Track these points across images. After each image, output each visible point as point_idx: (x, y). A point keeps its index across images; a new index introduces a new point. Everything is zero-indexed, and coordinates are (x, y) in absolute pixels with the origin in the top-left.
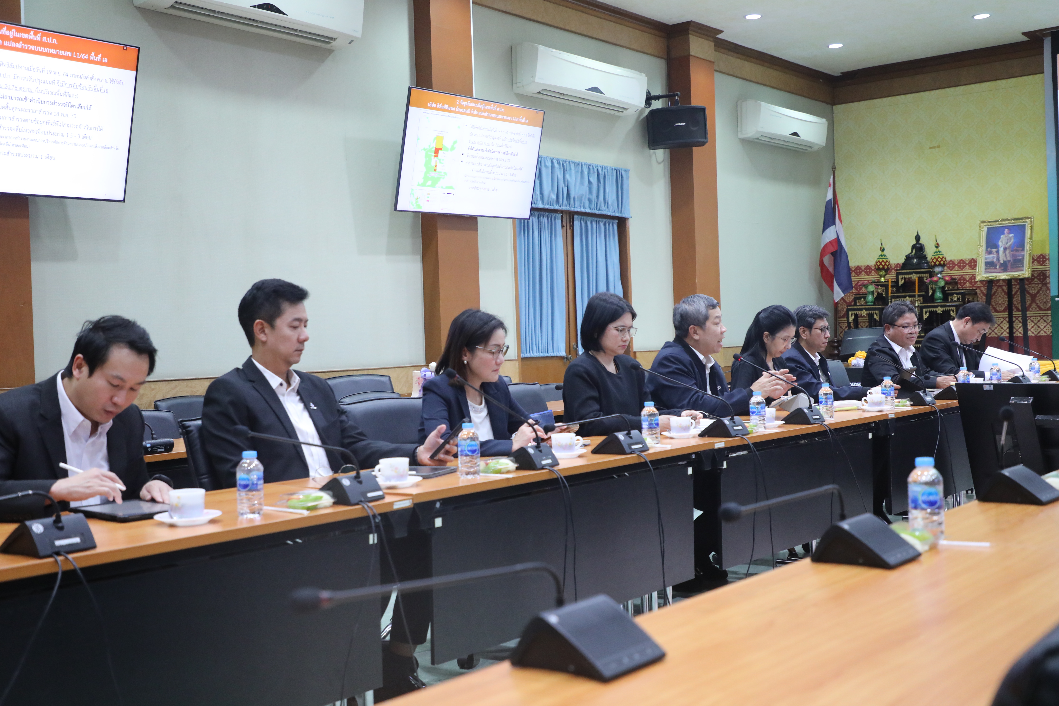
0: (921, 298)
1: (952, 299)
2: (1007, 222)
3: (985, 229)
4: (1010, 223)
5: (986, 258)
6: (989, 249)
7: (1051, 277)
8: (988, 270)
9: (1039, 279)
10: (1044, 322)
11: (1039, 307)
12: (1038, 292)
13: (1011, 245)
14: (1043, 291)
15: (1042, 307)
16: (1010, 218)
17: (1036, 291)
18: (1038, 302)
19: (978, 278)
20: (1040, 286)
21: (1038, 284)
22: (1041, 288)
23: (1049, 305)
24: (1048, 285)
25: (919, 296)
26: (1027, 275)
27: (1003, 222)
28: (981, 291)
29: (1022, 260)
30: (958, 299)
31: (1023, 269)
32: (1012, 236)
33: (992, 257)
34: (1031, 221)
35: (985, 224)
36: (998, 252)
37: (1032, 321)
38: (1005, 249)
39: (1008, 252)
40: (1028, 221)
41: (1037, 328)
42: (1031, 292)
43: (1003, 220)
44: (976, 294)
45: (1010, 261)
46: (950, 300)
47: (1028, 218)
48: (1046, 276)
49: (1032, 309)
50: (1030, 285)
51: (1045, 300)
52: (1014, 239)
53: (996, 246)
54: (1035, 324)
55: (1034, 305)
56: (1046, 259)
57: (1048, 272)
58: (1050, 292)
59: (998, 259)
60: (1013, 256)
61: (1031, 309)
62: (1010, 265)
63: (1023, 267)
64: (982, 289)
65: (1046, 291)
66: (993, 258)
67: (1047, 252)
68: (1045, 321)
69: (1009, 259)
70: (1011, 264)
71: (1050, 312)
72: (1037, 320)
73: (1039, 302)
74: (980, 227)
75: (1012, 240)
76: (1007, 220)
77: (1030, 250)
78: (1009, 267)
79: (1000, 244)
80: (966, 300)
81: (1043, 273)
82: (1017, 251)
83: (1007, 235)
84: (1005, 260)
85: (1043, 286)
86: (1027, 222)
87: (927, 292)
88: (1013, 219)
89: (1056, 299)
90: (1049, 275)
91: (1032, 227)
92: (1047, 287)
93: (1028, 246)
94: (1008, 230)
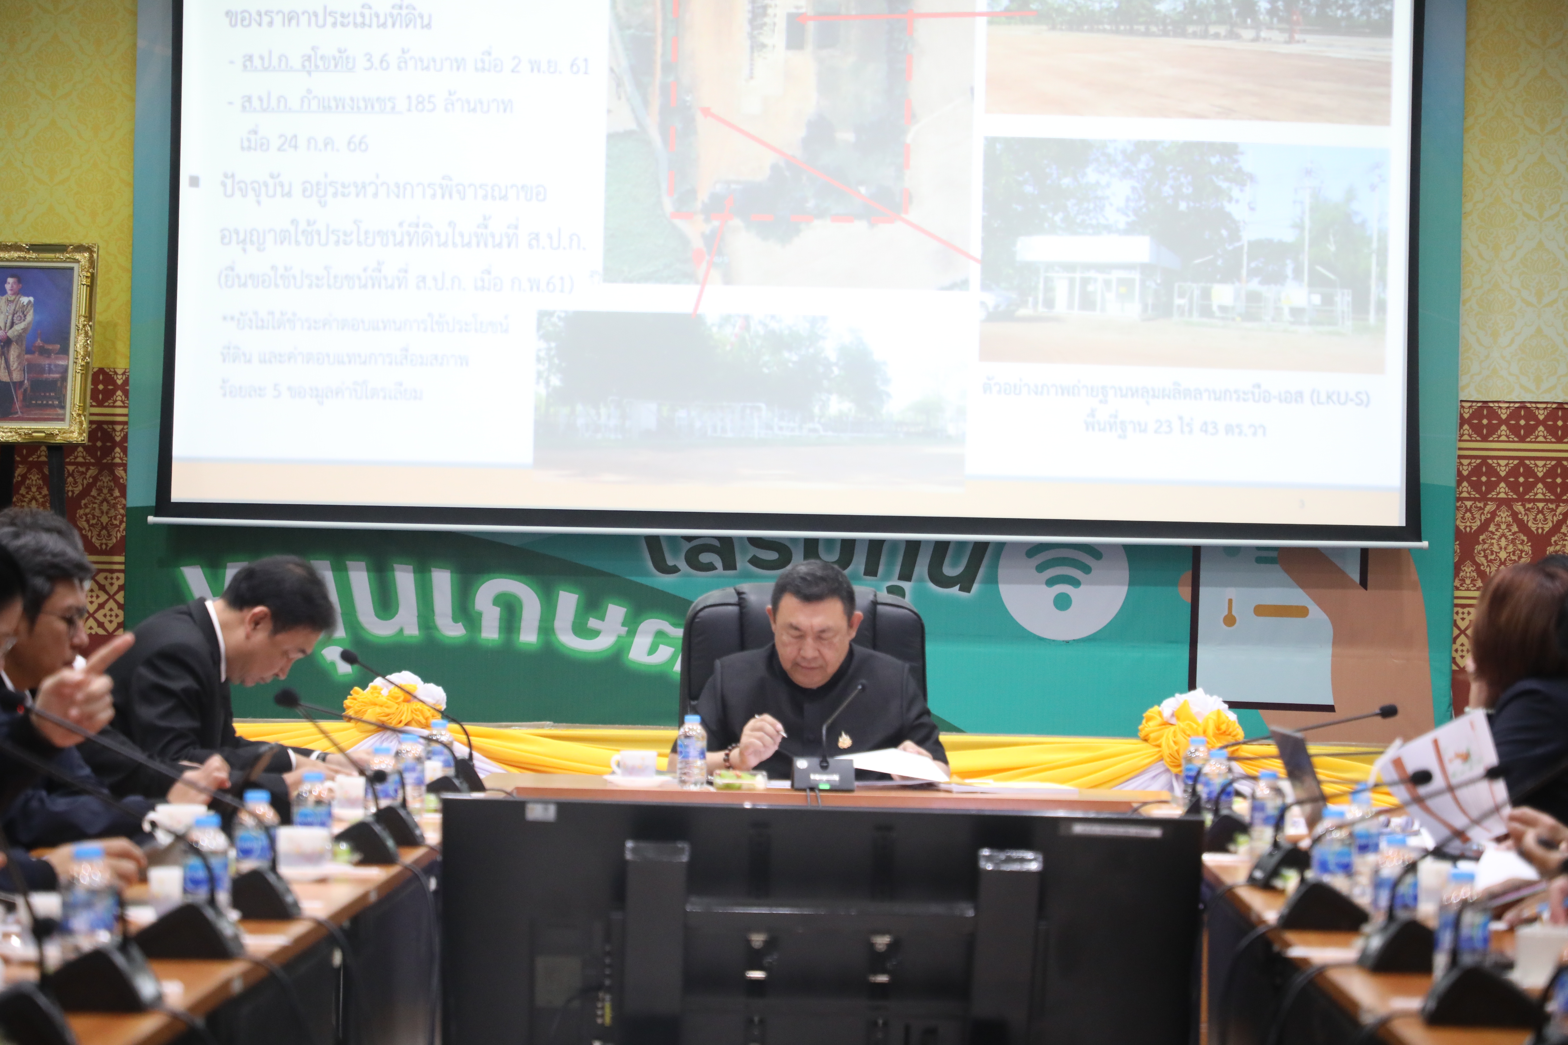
2: (16, 255)
4: (24, 259)
7: (131, 445)
10: (97, 591)
12: (86, 492)
13: (24, 330)
14: (100, 491)
16: (25, 240)
17: (79, 489)
20: (93, 471)
22: (96, 479)
23: (118, 534)
24: (119, 472)
26: (76, 435)
29: (59, 384)
31: (64, 415)
32: (30, 302)
34: (92, 263)
38: (6, 343)
39: (14, 352)
40: (83, 257)
45: (21, 383)
47: (80, 248)
48: (112, 439)
50: (74, 469)
51: (105, 520)
52: (36, 312)
56: (117, 387)
57: (118, 428)
58: (124, 494)
60: (30, 368)
62: (21, 397)
63: (63, 407)
65: (111, 491)
67: (120, 364)
68: (102, 588)
69: (16, 376)
70: (25, 391)
71: (121, 559)
73: (86, 526)
75: (30, 317)
76: (16, 247)
77: (87, 354)
78: (18, 405)
81: (105, 432)
82: (44, 352)
83: (13, 298)
85: (100, 472)
86: (78, 261)
88: (35, 248)
89: (151, 519)
90: (125, 438)
91: (93, 278)
92: (115, 479)
93: (81, 339)
94: (19, 281)
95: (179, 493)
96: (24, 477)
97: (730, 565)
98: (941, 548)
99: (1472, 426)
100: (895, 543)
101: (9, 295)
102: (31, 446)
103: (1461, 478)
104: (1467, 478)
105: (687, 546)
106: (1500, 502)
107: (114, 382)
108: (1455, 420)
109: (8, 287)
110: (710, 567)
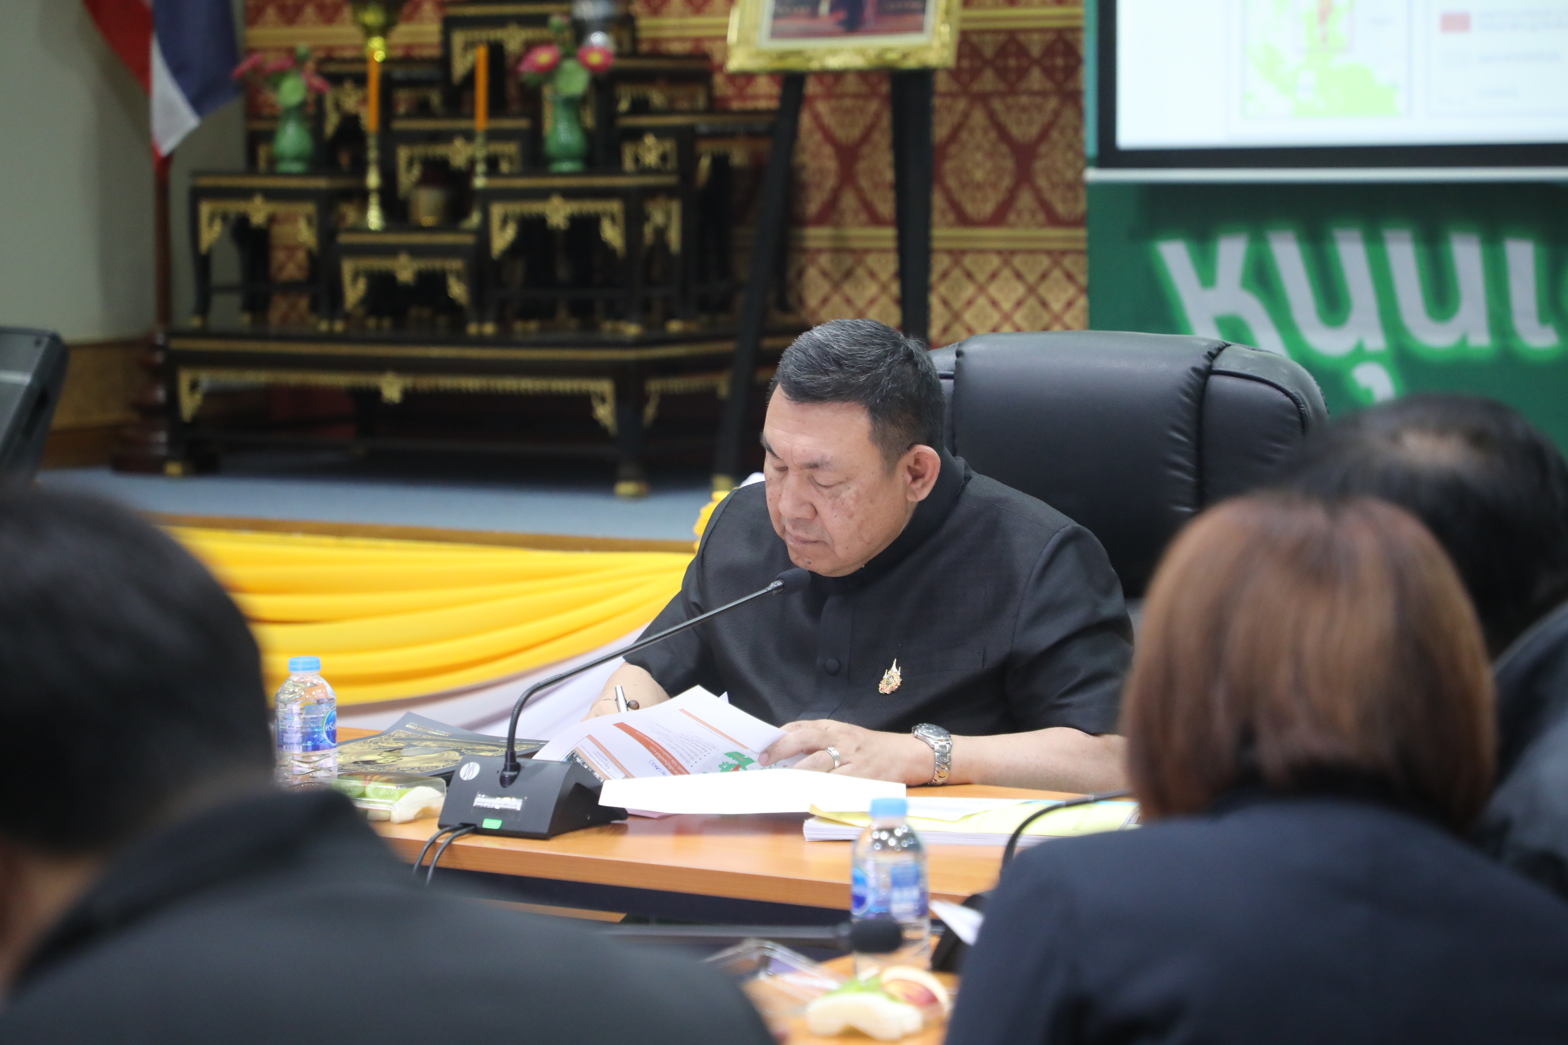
0: (507, 150)
1: (637, 160)
8: (779, 24)
9: (1048, 72)
10: (1064, 281)
11: (1045, 206)
12: (1044, 135)
15: (1060, 208)
17: (1034, 131)
18: (1042, 182)
19: (738, 62)
21: (1044, 94)
26: (935, 54)
30: (664, 158)
37: (1019, 276)
41: (1039, 309)
42: (1016, 131)
46: (629, 164)
49: (1019, 214)
50: (1010, 100)
51: (1071, 176)
54: (1032, 290)
55: (1026, 199)
61: (1012, 217)
62: (875, 0)
63: (924, 11)
71: (1086, 233)
72: (1039, 270)
80: (705, 163)
85: (1061, 105)
89: (1093, 175)
95: (1123, 135)
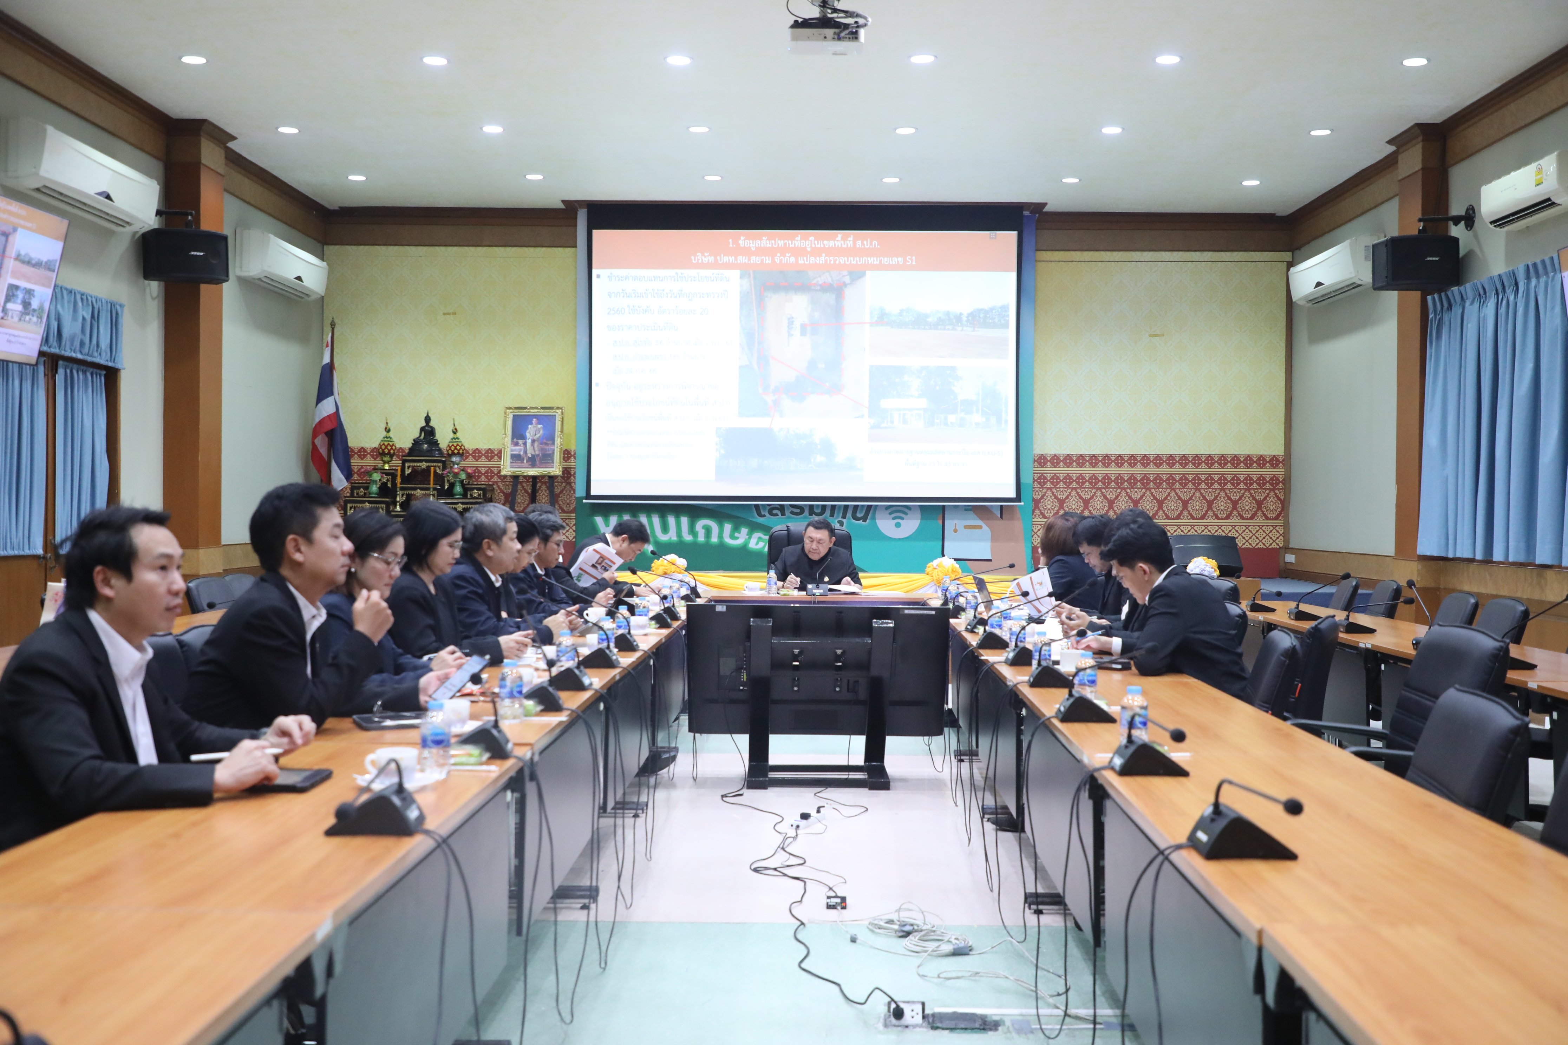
0: (435, 492)
2: (536, 411)
3: (511, 416)
5: (512, 450)
6: (515, 440)
7: (577, 475)
8: (514, 464)
9: (563, 478)
12: (562, 492)
13: (540, 437)
14: (566, 492)
16: (539, 406)
17: (559, 491)
19: (503, 473)
20: (564, 485)
22: (565, 487)
23: (572, 507)
24: (573, 485)
25: (435, 489)
27: (532, 411)
28: (498, 486)
29: (552, 455)
30: (479, 495)
31: (554, 466)
32: (541, 427)
33: (519, 449)
34: (562, 413)
35: (511, 411)
36: (525, 444)
38: (533, 441)
39: (536, 444)
40: (559, 411)
43: (531, 408)
44: (493, 490)
45: (538, 455)
47: (558, 408)
48: (570, 474)
51: (568, 501)
52: (544, 430)
53: (523, 437)
56: (572, 456)
57: (572, 469)
58: (574, 493)
59: (525, 452)
60: (542, 450)
62: (538, 460)
63: (553, 463)
64: (500, 484)
65: (570, 491)
66: (521, 450)
67: (572, 447)
69: (537, 453)
70: (540, 459)
71: (574, 514)
73: (562, 503)
74: (505, 413)
75: (541, 432)
76: (536, 408)
77: (561, 445)
78: (538, 462)
79: (528, 435)
81: (568, 471)
82: (546, 444)
84: (533, 453)
85: (566, 485)
86: (557, 413)
87: (443, 485)
88: (543, 408)
89: (584, 501)
90: (575, 473)
91: (563, 418)
92: (572, 487)
93: (559, 439)
94: (538, 419)
95: (593, 492)
96: (540, 487)
97: (783, 514)
98: (856, 507)
99: (1038, 463)
100: (840, 506)
101: (534, 425)
102: (543, 477)
103: (1034, 481)
104: (1036, 481)
105: (768, 508)
106: (1048, 489)
107: (570, 454)
108: (1032, 461)
109: (534, 422)
110: (777, 515)
